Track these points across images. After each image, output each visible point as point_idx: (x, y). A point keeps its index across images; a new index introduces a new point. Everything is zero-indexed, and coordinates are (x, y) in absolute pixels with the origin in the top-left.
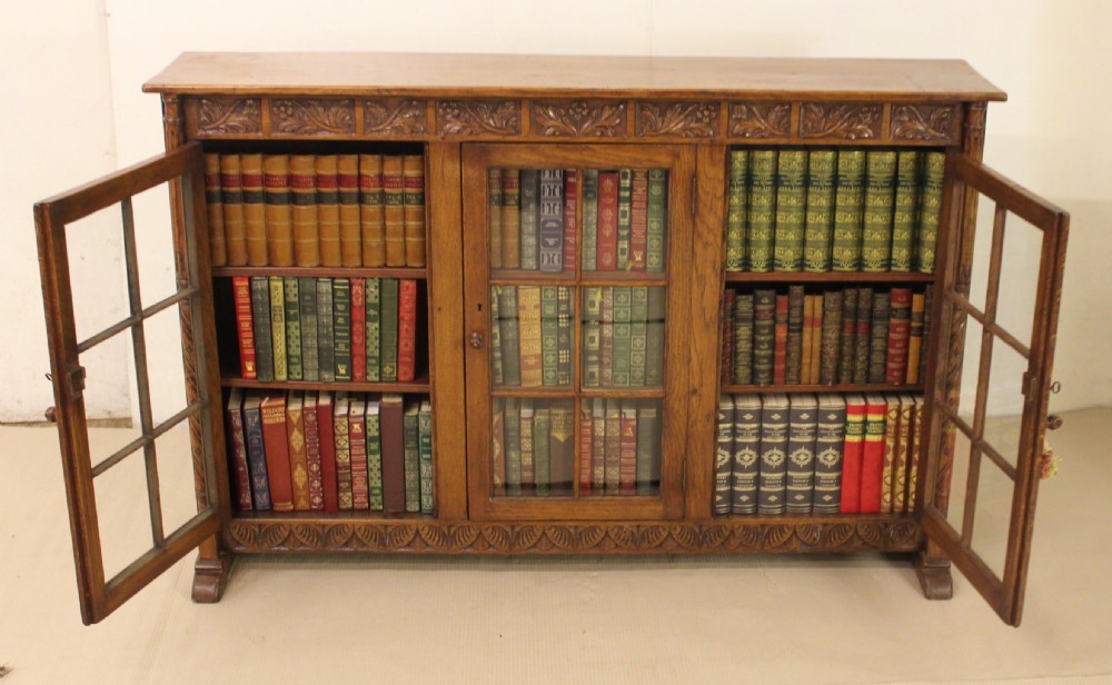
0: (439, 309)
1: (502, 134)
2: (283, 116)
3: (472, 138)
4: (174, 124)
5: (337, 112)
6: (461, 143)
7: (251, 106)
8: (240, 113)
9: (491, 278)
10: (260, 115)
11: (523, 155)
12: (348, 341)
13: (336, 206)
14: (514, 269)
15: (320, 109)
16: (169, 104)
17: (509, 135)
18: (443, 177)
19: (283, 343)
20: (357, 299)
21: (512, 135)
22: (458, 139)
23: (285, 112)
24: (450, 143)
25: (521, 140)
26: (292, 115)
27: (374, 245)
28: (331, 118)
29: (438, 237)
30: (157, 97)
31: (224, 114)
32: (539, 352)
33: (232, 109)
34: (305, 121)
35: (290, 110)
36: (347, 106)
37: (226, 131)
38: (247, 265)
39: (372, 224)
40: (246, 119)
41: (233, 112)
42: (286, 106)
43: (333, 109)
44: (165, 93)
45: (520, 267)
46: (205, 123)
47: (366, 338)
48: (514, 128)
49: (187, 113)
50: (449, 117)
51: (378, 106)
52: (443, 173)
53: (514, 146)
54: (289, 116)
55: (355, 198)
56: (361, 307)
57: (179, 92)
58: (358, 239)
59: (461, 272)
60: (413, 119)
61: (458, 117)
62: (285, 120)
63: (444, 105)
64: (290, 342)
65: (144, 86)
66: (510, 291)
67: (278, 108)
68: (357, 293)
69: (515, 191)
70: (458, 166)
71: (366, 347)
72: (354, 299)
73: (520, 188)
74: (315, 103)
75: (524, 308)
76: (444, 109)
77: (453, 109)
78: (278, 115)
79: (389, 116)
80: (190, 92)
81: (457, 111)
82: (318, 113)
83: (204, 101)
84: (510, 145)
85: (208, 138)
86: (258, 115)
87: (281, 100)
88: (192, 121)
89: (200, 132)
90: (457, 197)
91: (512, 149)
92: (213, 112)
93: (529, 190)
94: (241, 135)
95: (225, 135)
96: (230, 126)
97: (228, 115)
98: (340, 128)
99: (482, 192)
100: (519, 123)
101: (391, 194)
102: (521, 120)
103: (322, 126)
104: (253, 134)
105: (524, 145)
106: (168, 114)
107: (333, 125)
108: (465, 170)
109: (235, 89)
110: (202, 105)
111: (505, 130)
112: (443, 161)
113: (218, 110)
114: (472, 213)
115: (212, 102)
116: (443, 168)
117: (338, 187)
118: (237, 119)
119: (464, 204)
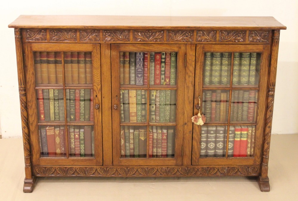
0: (104, 97)
1: (124, 41)
3: (114, 42)
4: (18, 38)
5: (71, 34)
6: (111, 44)
7: (43, 32)
8: (40, 34)
9: (120, 87)
10: (46, 35)
11: (131, 48)
12: (74, 108)
13: (70, 64)
14: (127, 84)
15: (66, 33)
16: (17, 31)
18: (105, 54)
19: (53, 108)
20: (77, 94)
21: (127, 41)
22: (110, 42)
23: (54, 34)
24: (107, 44)
26: (56, 35)
27: (83, 77)
28: (69, 36)
29: (103, 74)
30: (13, 29)
31: (35, 35)
32: (136, 111)
33: (37, 33)
34: (60, 37)
35: (56, 34)
36: (74, 32)
37: (35, 40)
38: (42, 84)
39: (82, 70)
40: (42, 36)
42: (55, 32)
43: (70, 33)
44: (16, 28)
45: (130, 84)
46: (28, 38)
47: (80, 107)
48: (128, 39)
49: (23, 34)
50: (107, 36)
51: (84, 32)
52: (105, 53)
53: (128, 44)
54: (55, 35)
55: (77, 61)
56: (78, 97)
57: (20, 28)
58: (77, 75)
59: (111, 85)
60: (95, 36)
61: (110, 35)
62: (54, 36)
63: (105, 31)
64: (55, 108)
65: (9, 25)
66: (126, 92)
67: (52, 33)
68: (77, 92)
69: (128, 59)
70: (110, 51)
71: (80, 110)
72: (76, 94)
73: (129, 58)
74: (64, 31)
75: (131, 97)
76: (105, 33)
77: (108, 33)
78: (52, 35)
79: (87, 35)
80: (24, 27)
81: (109, 34)
82: (65, 34)
83: (28, 30)
84: (126, 44)
85: (29, 42)
86: (45, 35)
87: (53, 30)
88: (24, 37)
89: (27, 41)
90: (109, 61)
91: (127, 46)
92: (31, 34)
93: (133, 59)
94: (40, 41)
95: (35, 41)
96: (36, 38)
97: (36, 35)
98: (72, 39)
99: (117, 59)
100: (129, 37)
101: (88, 61)
102: (130, 36)
103: (66, 38)
104: (44, 41)
105: (131, 44)
106: (17, 34)
107: (70, 38)
108: (112, 52)
109: (38, 27)
110: (28, 32)
111: (125, 39)
112: (105, 49)
113: (33, 33)
114: (114, 66)
115: (31, 31)
116: (105, 52)
117: (71, 58)
118: (39, 36)
119: (112, 64)
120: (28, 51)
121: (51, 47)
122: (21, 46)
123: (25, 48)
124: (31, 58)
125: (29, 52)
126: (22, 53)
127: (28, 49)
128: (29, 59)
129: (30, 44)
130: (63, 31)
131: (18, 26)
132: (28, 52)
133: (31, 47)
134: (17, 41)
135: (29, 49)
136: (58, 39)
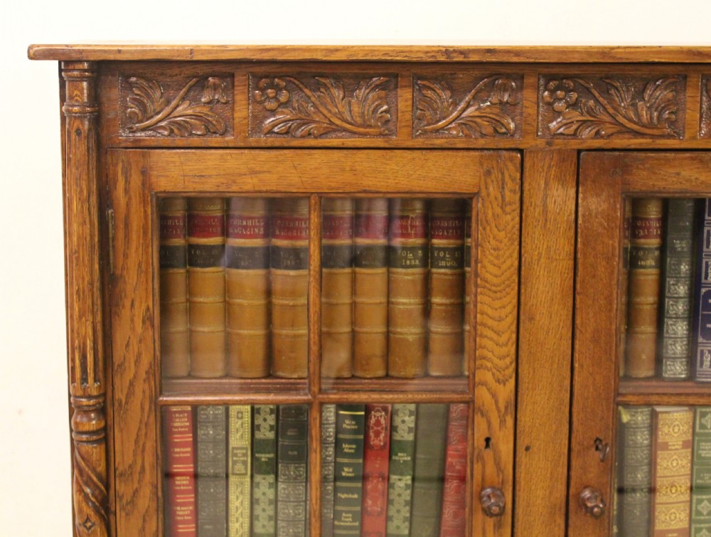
0: (527, 449)
1: (652, 136)
2: (271, 105)
3: (598, 143)
4: (81, 117)
5: (366, 99)
6: (579, 151)
7: (215, 88)
8: (196, 100)
9: (619, 394)
10: (230, 104)
11: (685, 173)
12: (358, 508)
13: (348, 270)
14: (647, 379)
15: (338, 93)
16: (72, 80)
17: (662, 136)
18: (545, 211)
19: (247, 512)
20: (377, 434)
21: (669, 136)
22: (574, 144)
23: (275, 98)
24: (559, 151)
25: (683, 146)
26: (286, 104)
27: (411, 338)
28: (356, 109)
29: (531, 319)
30: (54, 65)
31: (168, 102)
32: (685, 525)
33: (182, 93)
34: (308, 114)
35: (284, 96)
36: (382, 86)
37: (172, 131)
38: (190, 376)
39: (408, 302)
40: (205, 110)
41: (183, 99)
42: (278, 89)
43: (361, 93)
44: (68, 61)
45: (658, 375)
46: (132, 118)
47: (389, 502)
48: (672, 123)
49: (104, 100)
50: (560, 106)
51: (436, 87)
52: (545, 206)
53: (671, 155)
54: (281, 105)
55: (381, 255)
56: (382, 448)
57: (93, 58)
58: (381, 329)
59: (567, 382)
60: (496, 110)
61: (574, 105)
62: (273, 112)
63: (552, 84)
64: (258, 511)
65: (30, 48)
66: (642, 417)
67: (263, 90)
68: (378, 423)
69: (654, 242)
70: (572, 192)
71: (388, 519)
72: (372, 434)
73: (664, 237)
74: (326, 81)
75: (665, 446)
76: (552, 92)
77: (568, 90)
78: (261, 103)
79: (455, 104)
80: (111, 57)
81: (574, 96)
82: (333, 99)
83: (133, 79)
84: (662, 155)
85: (138, 146)
86: (227, 103)
87: (266, 77)
88: (111, 115)
89: (124, 135)
90: (569, 248)
91: (667, 160)
92: (149, 97)
93: (682, 239)
94: (195, 141)
95: (169, 141)
96: (176, 123)
97: (173, 103)
98: (370, 126)
99: (612, 238)
100: (680, 114)
101: (444, 249)
102: (684, 110)
103: (338, 122)
104: (215, 140)
105: (688, 155)
106: (71, 98)
107: (359, 120)
108: (585, 198)
109: (192, 51)
110: (131, 86)
111: (655, 127)
112: (546, 184)
113: (158, 94)
114: (594, 276)
115: (149, 80)
116: (546, 196)
117: (351, 237)
118: (190, 112)
119: (580, 261)
120: (126, 191)
121: (253, 172)
122: (93, 163)
123: (115, 175)
124: (145, 233)
125: (135, 201)
126: (94, 199)
127: (127, 181)
128: (134, 236)
129: (144, 155)
130: (323, 80)
131: (80, 52)
132: (130, 199)
133: (144, 173)
134: (73, 136)
135: (136, 179)
136: (293, 127)
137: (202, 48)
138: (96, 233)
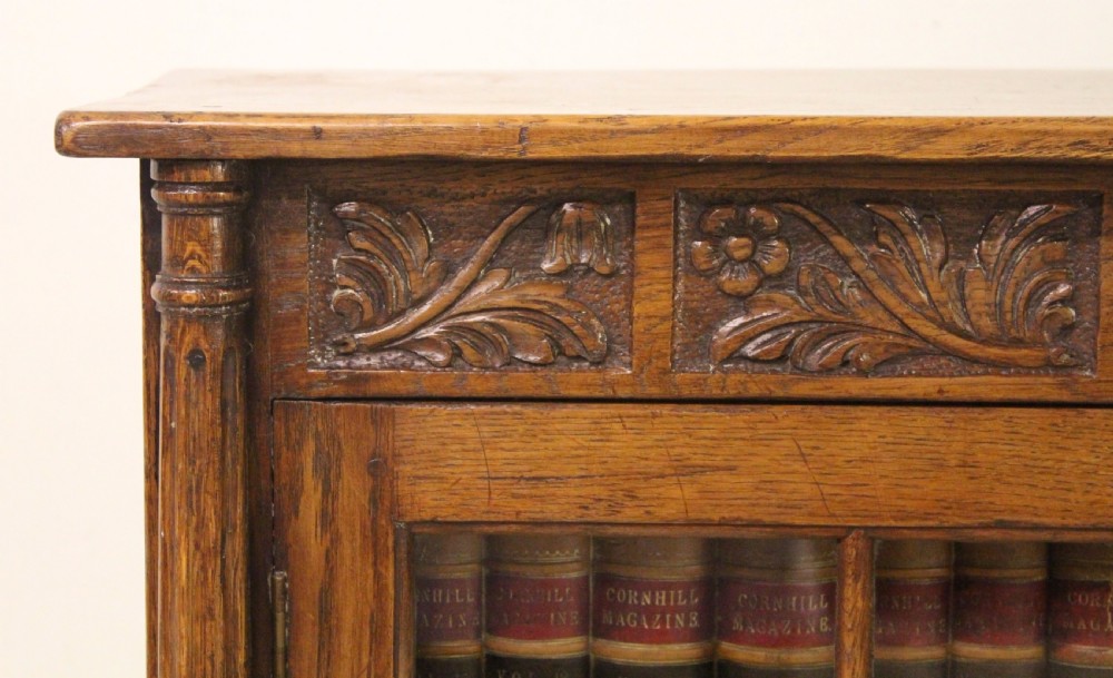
2: (744, 281)
5: (1008, 264)
7: (581, 232)
8: (525, 266)
10: (624, 278)
15: (928, 249)
16: (183, 212)
23: (751, 261)
26: (777, 280)
28: (978, 293)
31: (448, 271)
33: (486, 245)
34: (841, 306)
35: (774, 258)
36: (1054, 231)
37: (457, 353)
40: (552, 295)
41: (489, 264)
42: (758, 235)
43: (993, 248)
44: (171, 160)
46: (344, 316)
49: (268, 263)
54: (766, 280)
57: (240, 152)
62: (743, 301)
67: (715, 238)
74: (896, 215)
78: (709, 274)
80: (295, 149)
82: (914, 262)
85: (359, 393)
86: (613, 274)
87: (726, 202)
88: (288, 307)
89: (322, 361)
92: (393, 255)
95: (447, 383)
96: (469, 328)
97: (464, 273)
98: (1018, 342)
103: (929, 330)
106: (178, 262)
107: (987, 324)
109: (523, 134)
110: (343, 226)
113: (421, 249)
115: (394, 209)
117: (942, 639)
118: (506, 300)
120: (327, 519)
121: (684, 470)
122: (237, 444)
123: (297, 474)
124: (377, 637)
125: (350, 549)
126: (237, 545)
127: (328, 492)
128: (346, 643)
129: (376, 421)
130: (886, 212)
131: (207, 134)
132: (335, 540)
133: (379, 469)
134: (182, 369)
135: (353, 489)
136: (798, 341)
137: (551, 124)
138: (242, 640)
